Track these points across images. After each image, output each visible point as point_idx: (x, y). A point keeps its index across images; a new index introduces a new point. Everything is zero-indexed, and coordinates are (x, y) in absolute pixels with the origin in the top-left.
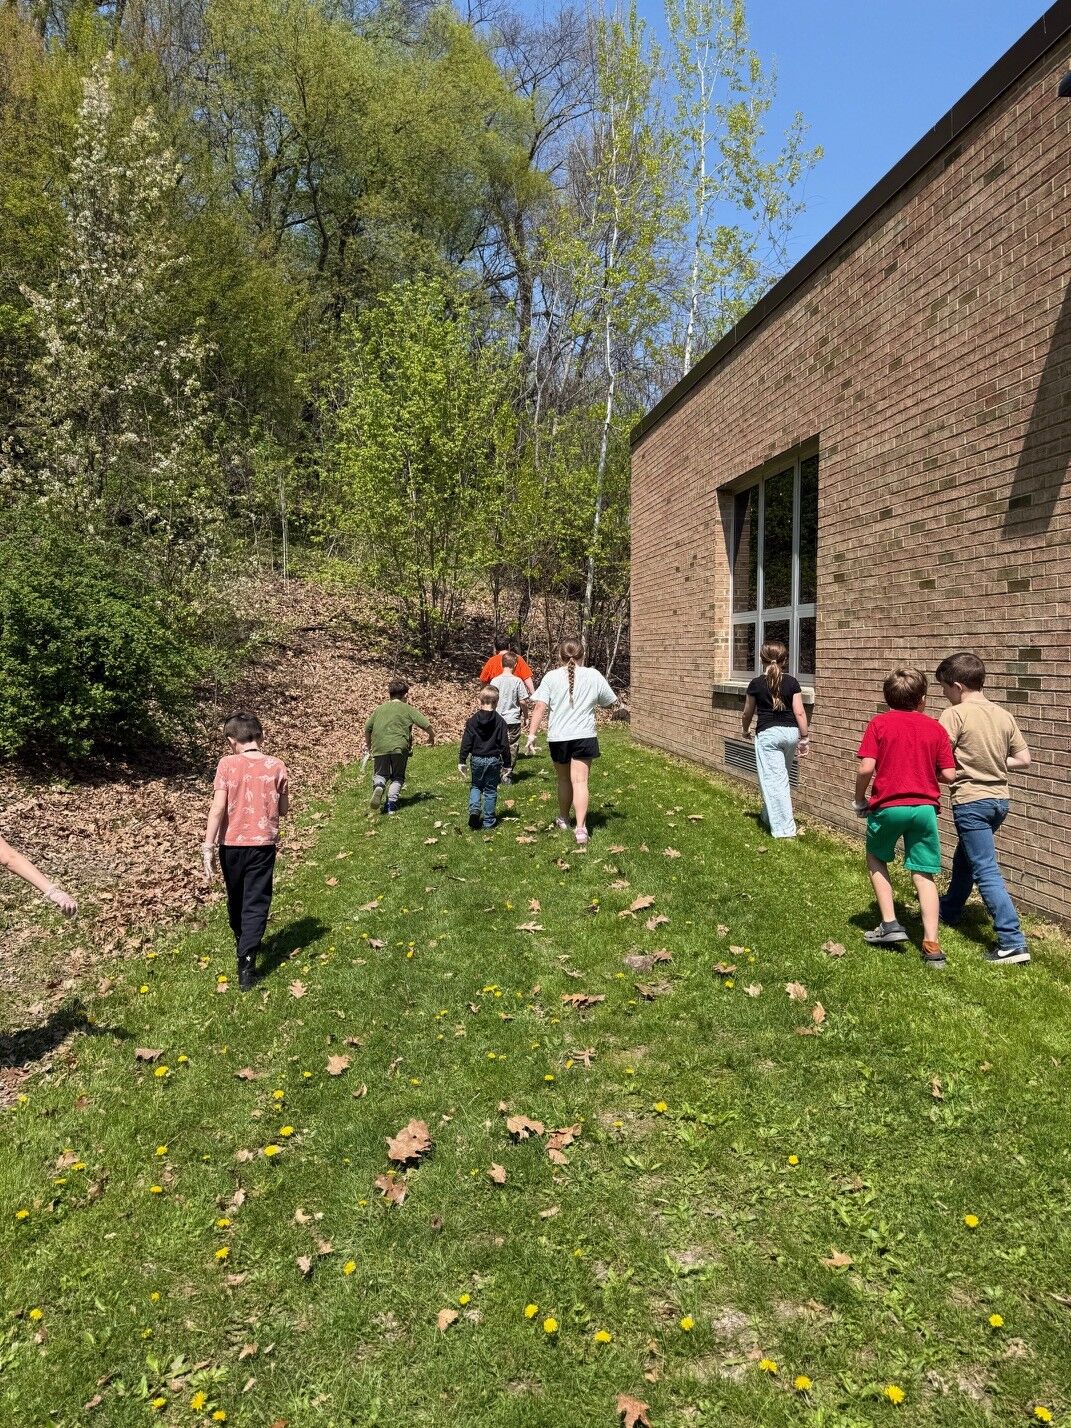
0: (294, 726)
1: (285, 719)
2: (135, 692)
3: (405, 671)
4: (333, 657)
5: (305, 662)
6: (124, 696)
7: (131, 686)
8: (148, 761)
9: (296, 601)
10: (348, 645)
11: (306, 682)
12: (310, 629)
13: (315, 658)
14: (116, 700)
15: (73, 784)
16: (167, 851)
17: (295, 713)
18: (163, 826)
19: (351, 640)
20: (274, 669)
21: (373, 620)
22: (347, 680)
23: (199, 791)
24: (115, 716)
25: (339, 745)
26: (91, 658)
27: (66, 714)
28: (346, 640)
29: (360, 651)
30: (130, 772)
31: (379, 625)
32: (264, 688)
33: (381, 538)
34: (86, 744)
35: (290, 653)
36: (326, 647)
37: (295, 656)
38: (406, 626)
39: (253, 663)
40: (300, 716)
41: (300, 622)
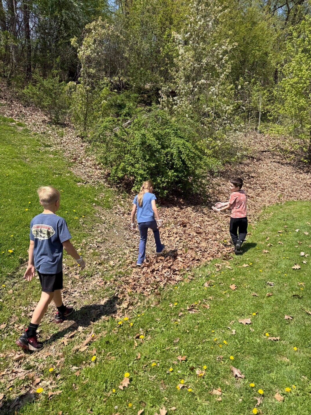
0: (250, 188)
1: (248, 185)
2: (184, 174)
3: (300, 168)
4: (271, 162)
5: (260, 163)
6: (180, 175)
7: (183, 172)
8: (190, 199)
9: (261, 141)
10: (278, 157)
11: (259, 171)
12: (265, 151)
13: (264, 162)
14: (177, 176)
15: (159, 206)
16: (178, 241)
17: (252, 183)
18: (180, 229)
19: (280, 155)
20: (248, 166)
21: (289, 148)
22: (275, 171)
23: (204, 213)
24: (177, 183)
25: (267, 197)
26: (171, 161)
27: (159, 181)
28: (277, 156)
29: (282, 160)
30: (183, 203)
31: (292, 150)
32: (242, 173)
33: (296, 116)
34: (166, 192)
35: (255, 160)
36: (270, 158)
37: (257, 161)
38: (302, 150)
39: (241, 163)
40: (254, 184)
41: (262, 149)
